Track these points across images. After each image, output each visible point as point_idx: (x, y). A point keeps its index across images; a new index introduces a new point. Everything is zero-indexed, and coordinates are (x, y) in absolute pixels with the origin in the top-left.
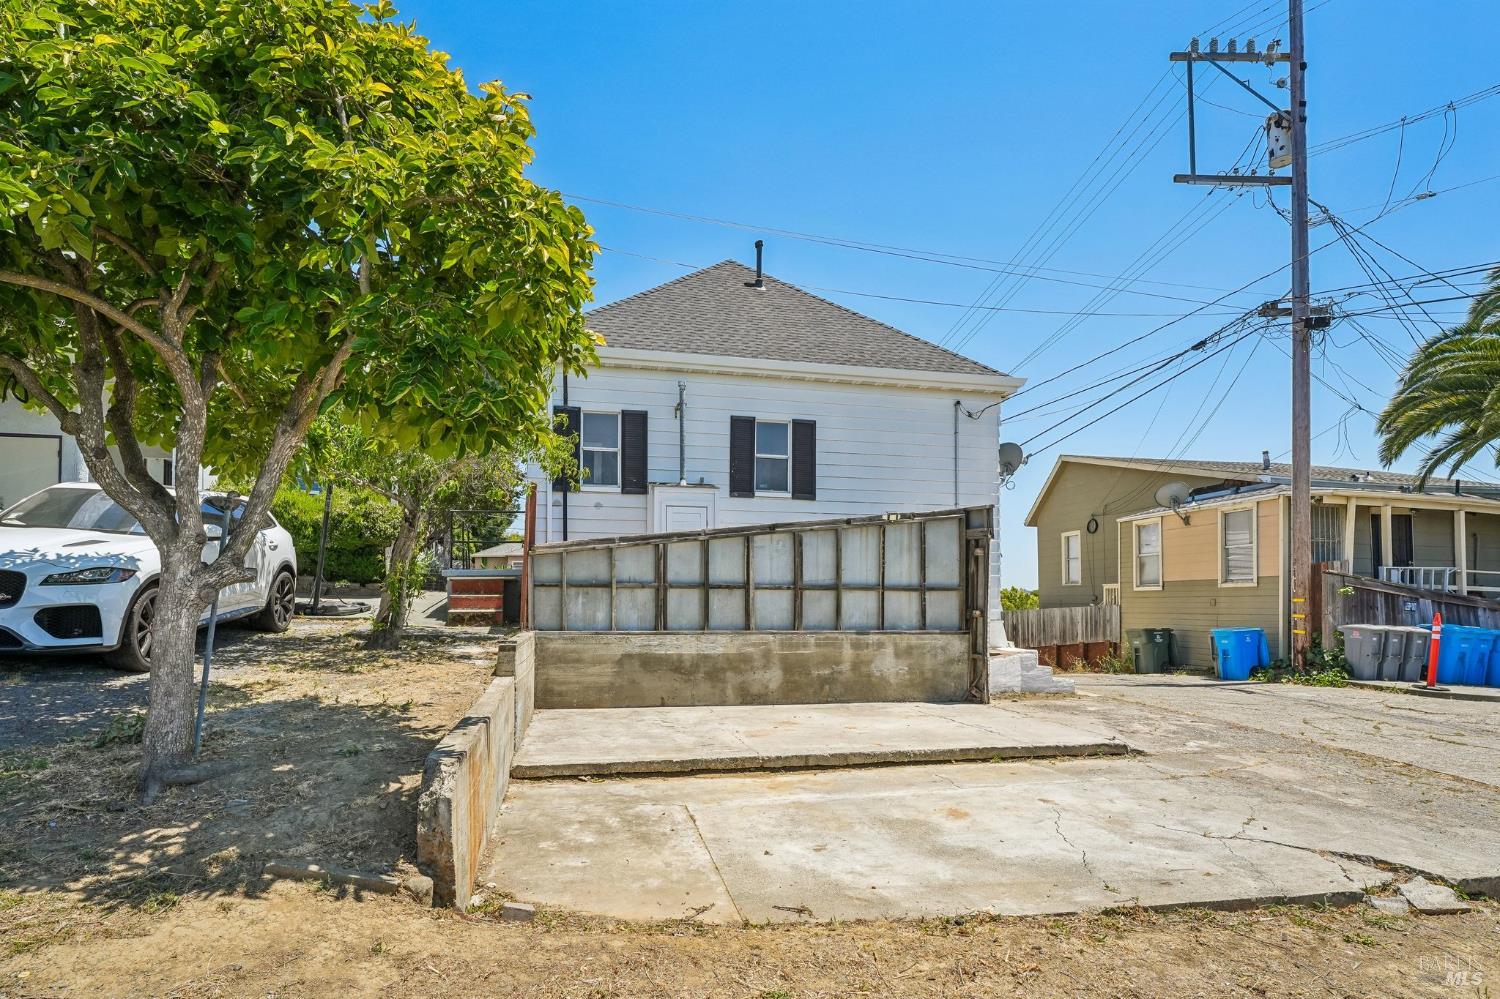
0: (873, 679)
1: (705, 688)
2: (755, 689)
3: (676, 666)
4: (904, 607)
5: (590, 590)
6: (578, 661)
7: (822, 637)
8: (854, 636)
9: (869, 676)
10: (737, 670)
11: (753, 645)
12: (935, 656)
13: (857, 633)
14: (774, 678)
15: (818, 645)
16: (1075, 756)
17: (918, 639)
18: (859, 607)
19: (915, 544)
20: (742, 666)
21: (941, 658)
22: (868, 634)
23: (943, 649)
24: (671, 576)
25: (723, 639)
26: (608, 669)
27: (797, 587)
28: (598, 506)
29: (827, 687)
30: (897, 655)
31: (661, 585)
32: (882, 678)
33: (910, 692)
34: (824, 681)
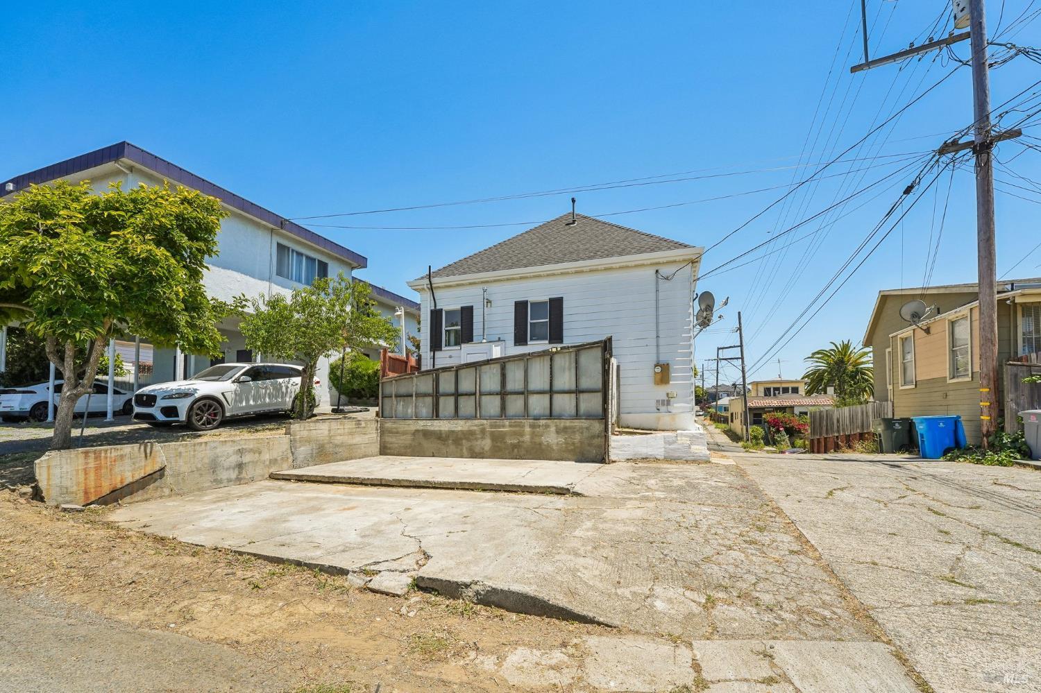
0: (543, 447)
1: (452, 448)
2: (477, 450)
3: (440, 437)
4: (565, 403)
5: (406, 398)
6: (397, 433)
7: (513, 421)
8: (532, 421)
9: (540, 444)
10: (468, 440)
11: (476, 426)
12: (582, 433)
13: (534, 419)
14: (487, 443)
15: (510, 426)
16: (531, 492)
17: (571, 422)
18: (538, 404)
19: (573, 365)
20: (471, 437)
21: (586, 434)
22: (539, 419)
23: (587, 428)
24: (441, 390)
25: (461, 422)
26: (409, 437)
27: (503, 394)
28: (450, 357)
29: (516, 450)
30: (558, 432)
31: (436, 395)
32: (548, 446)
33: (566, 455)
34: (514, 446)
